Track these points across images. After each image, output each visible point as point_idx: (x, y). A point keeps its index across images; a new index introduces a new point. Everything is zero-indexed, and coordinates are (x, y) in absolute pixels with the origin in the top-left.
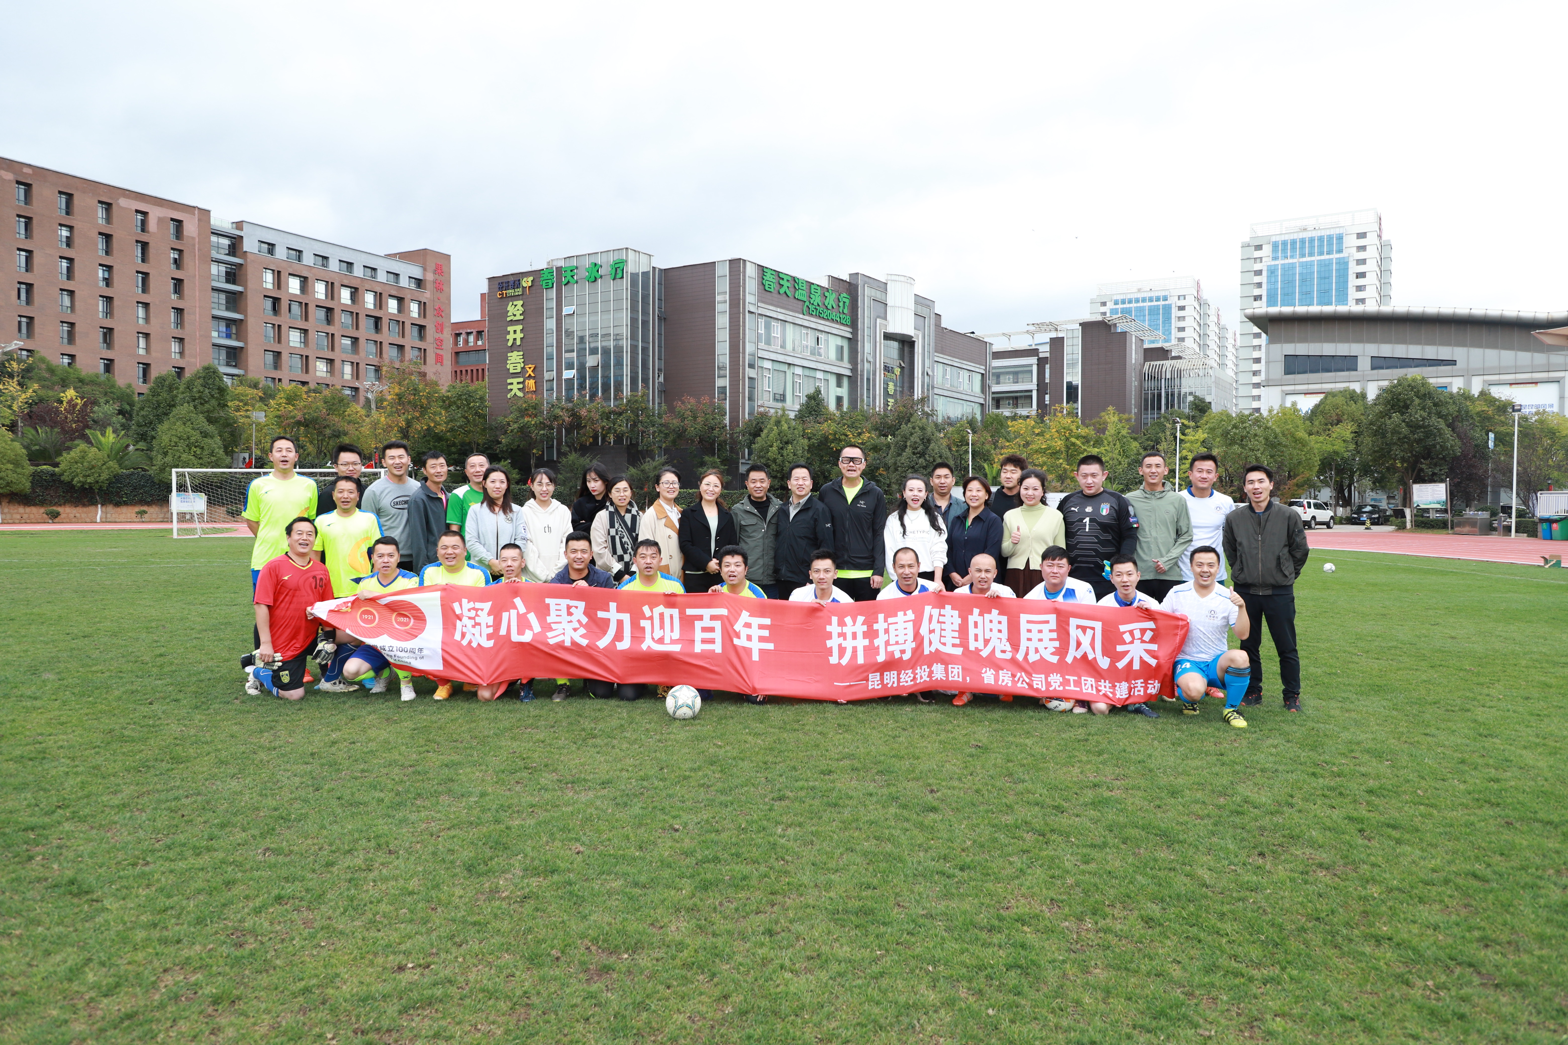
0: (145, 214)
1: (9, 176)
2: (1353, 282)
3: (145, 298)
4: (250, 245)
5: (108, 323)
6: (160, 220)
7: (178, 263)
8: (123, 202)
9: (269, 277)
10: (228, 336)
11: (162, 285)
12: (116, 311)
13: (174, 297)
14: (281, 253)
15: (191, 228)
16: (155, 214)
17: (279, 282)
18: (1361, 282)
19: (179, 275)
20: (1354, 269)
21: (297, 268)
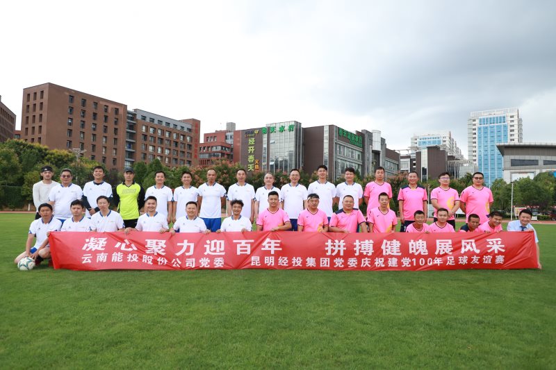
0: (107, 106)
1: (67, 94)
2: (509, 133)
3: (105, 135)
4: (139, 117)
5: (94, 143)
6: (112, 108)
7: (116, 123)
8: (101, 103)
9: (144, 128)
10: (130, 148)
11: (111, 130)
12: (97, 139)
13: (114, 134)
14: (148, 120)
15: (121, 111)
16: (110, 106)
17: (147, 130)
18: (512, 133)
19: (116, 127)
20: (509, 128)
21: (152, 124)
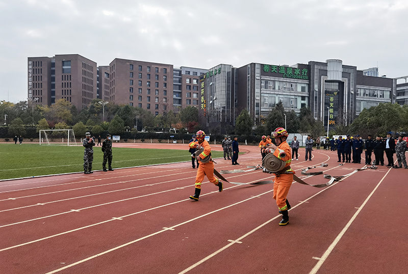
0: (158, 68)
1: (129, 64)
3: (158, 89)
4: (183, 73)
5: (149, 95)
6: (161, 69)
7: (166, 80)
8: (153, 66)
9: (188, 80)
11: (161, 85)
12: (151, 92)
13: (164, 88)
14: (191, 74)
15: (168, 70)
16: (160, 68)
17: (190, 81)
19: (166, 82)
21: (195, 77)
